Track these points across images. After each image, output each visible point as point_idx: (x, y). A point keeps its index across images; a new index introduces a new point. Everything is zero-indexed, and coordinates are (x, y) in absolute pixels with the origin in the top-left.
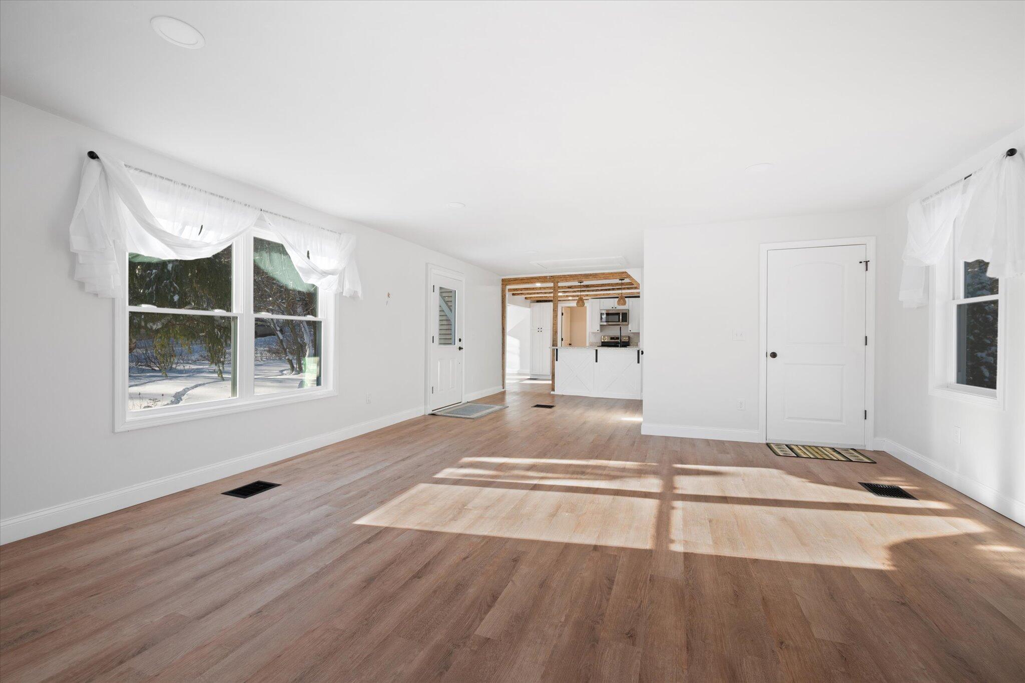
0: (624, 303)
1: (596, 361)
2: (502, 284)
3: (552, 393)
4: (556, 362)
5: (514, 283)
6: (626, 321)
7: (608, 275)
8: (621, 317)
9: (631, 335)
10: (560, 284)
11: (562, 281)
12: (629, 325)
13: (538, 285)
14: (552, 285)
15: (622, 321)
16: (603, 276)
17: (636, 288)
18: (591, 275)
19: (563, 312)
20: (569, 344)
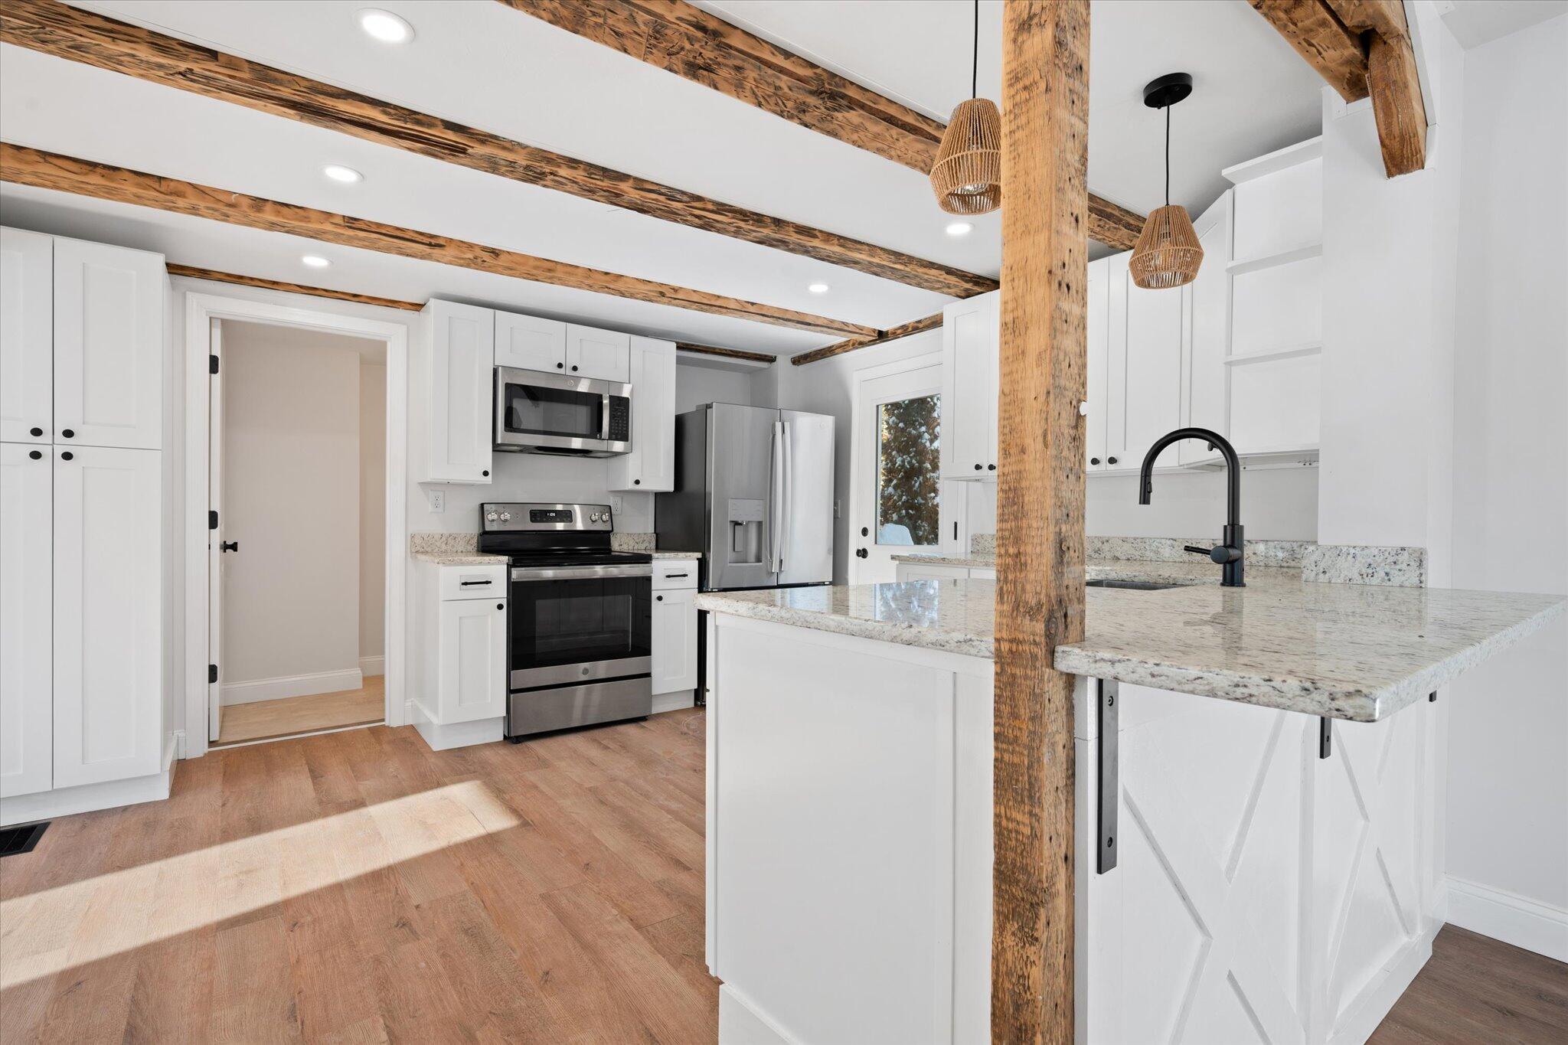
6: (627, 439)
15: (609, 438)
19: (217, 352)
20: (225, 547)
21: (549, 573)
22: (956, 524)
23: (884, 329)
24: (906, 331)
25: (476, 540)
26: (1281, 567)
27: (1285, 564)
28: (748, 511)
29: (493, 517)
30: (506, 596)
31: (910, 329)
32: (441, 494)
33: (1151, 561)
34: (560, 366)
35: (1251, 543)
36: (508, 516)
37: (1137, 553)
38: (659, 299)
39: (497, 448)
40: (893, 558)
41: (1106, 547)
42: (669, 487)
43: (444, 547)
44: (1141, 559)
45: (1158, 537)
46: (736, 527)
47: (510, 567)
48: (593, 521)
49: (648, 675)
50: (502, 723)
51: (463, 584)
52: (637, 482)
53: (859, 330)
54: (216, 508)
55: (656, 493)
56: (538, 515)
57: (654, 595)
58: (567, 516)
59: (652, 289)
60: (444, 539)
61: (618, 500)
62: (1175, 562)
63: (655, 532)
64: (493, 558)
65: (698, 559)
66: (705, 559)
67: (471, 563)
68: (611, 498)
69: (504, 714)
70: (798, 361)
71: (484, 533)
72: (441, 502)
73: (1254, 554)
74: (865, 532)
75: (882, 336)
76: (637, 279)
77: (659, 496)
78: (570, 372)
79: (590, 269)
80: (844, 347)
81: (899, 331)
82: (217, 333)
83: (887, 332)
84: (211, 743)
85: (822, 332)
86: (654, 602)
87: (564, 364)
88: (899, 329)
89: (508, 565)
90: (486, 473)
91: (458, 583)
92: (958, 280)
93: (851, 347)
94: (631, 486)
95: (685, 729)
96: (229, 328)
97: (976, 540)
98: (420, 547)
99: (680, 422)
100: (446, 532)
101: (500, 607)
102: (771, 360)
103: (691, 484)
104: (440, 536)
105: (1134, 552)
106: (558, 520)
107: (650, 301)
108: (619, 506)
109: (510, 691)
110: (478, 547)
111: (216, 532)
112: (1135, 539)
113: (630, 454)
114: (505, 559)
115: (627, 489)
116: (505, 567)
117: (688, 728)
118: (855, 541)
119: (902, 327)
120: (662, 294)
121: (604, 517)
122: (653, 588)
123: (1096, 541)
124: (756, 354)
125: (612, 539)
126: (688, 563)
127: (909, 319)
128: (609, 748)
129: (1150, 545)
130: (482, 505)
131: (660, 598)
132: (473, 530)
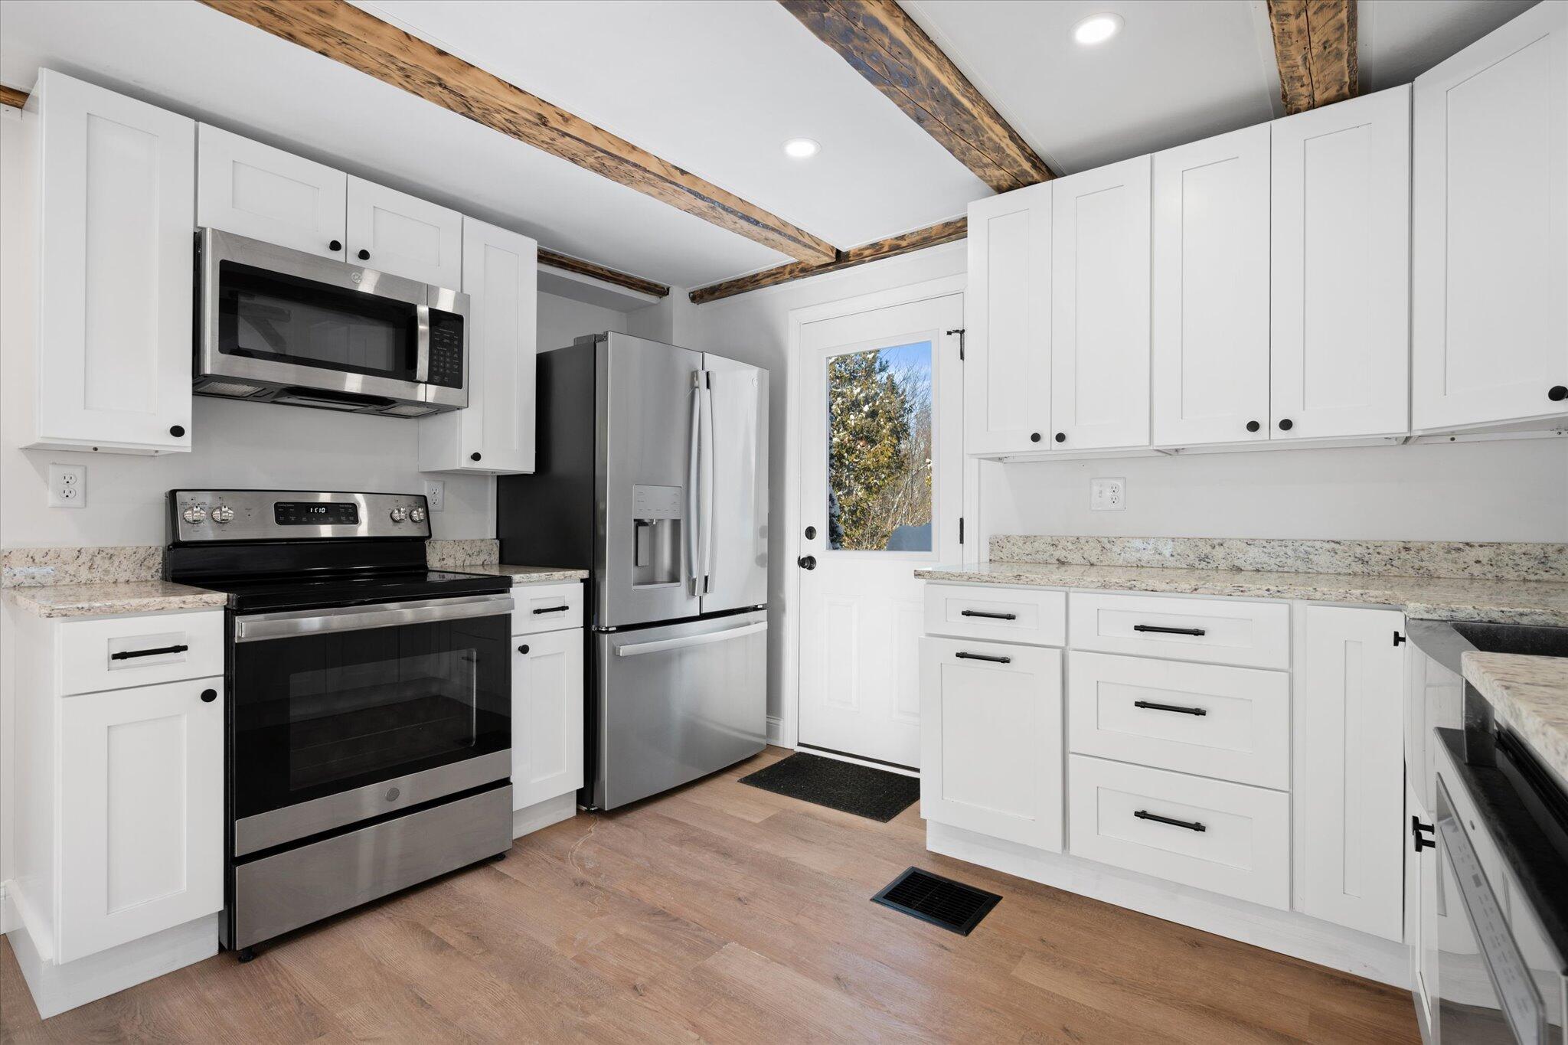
21: (312, 623)
22: (962, 520)
23: (843, 249)
24: (878, 252)
25: (159, 559)
26: (1525, 580)
27: (1532, 577)
28: (658, 504)
29: (196, 516)
30: (223, 673)
31: (886, 249)
32: (78, 472)
33: (1297, 572)
34: (335, 246)
35: (1471, 546)
36: (228, 514)
37: (1272, 561)
38: (534, 131)
39: (202, 385)
40: (918, 574)
41: (1219, 553)
42: (526, 465)
43: (84, 575)
44: (1280, 569)
45: (1310, 538)
46: (640, 528)
47: (230, 615)
48: (395, 521)
49: (506, 782)
50: (216, 925)
51: (115, 657)
52: (476, 457)
53: (814, 244)
55: (498, 477)
56: (291, 511)
57: (516, 643)
58: (346, 513)
59: (525, 105)
60: (84, 558)
61: (438, 487)
62: (1339, 574)
63: (498, 538)
64: (192, 598)
65: (582, 580)
66: (594, 579)
67: (138, 612)
68: (426, 482)
69: (219, 905)
70: (698, 297)
71: (176, 546)
72: (77, 486)
73: (1478, 562)
74: (810, 533)
75: (841, 259)
76: (499, 80)
77: (507, 483)
78: (354, 260)
79: (407, 35)
80: (776, 276)
81: (867, 252)
83: (847, 254)
85: (766, 241)
86: (516, 657)
87: (343, 244)
88: (867, 248)
89: (226, 609)
90: (177, 431)
91: (104, 654)
92: (1020, 154)
93: (787, 276)
94: (465, 463)
95: (579, 873)
97: (996, 544)
98: (25, 577)
99: (544, 363)
100: (89, 544)
101: (208, 696)
102: (662, 292)
103: (564, 462)
104: (76, 554)
105: (1266, 559)
106: (331, 519)
107: (517, 134)
108: (439, 496)
109: (231, 862)
110: (165, 571)
112: (1268, 541)
113: (464, 411)
114: (220, 598)
115: (458, 468)
116: (219, 616)
117: (583, 867)
118: (795, 546)
119: (873, 245)
120: (543, 121)
121: (415, 514)
122: (513, 634)
123: (1201, 544)
124: (643, 281)
125: (428, 550)
126: (567, 587)
127: (885, 234)
128: (448, 945)
129: (1295, 551)
130: (173, 494)
131: (524, 649)
132: (155, 538)
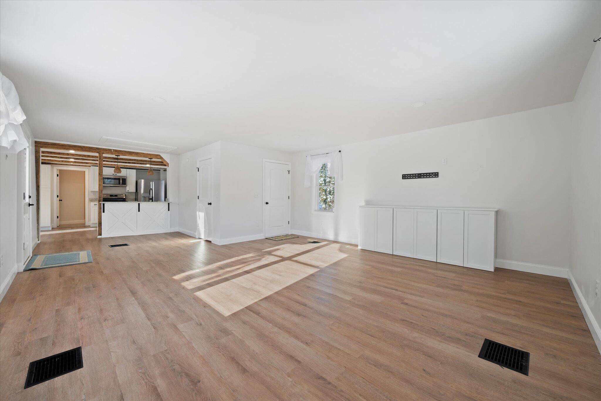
0: (120, 172)
1: (139, 211)
2: (35, 146)
3: (99, 237)
4: (102, 213)
5: (51, 147)
6: (125, 184)
7: (146, 155)
8: (121, 182)
9: (126, 194)
10: (104, 155)
11: (108, 153)
12: (127, 187)
13: (72, 152)
14: (97, 155)
15: (122, 184)
16: (143, 155)
17: (165, 165)
18: (133, 153)
19: (58, 174)
20: (60, 200)
54: (58, 195)
72: (93, 194)
82: (58, 171)
84: (57, 227)
94: (127, 191)
96: (60, 171)
98: (91, 200)
100: (95, 198)
111: (58, 198)
